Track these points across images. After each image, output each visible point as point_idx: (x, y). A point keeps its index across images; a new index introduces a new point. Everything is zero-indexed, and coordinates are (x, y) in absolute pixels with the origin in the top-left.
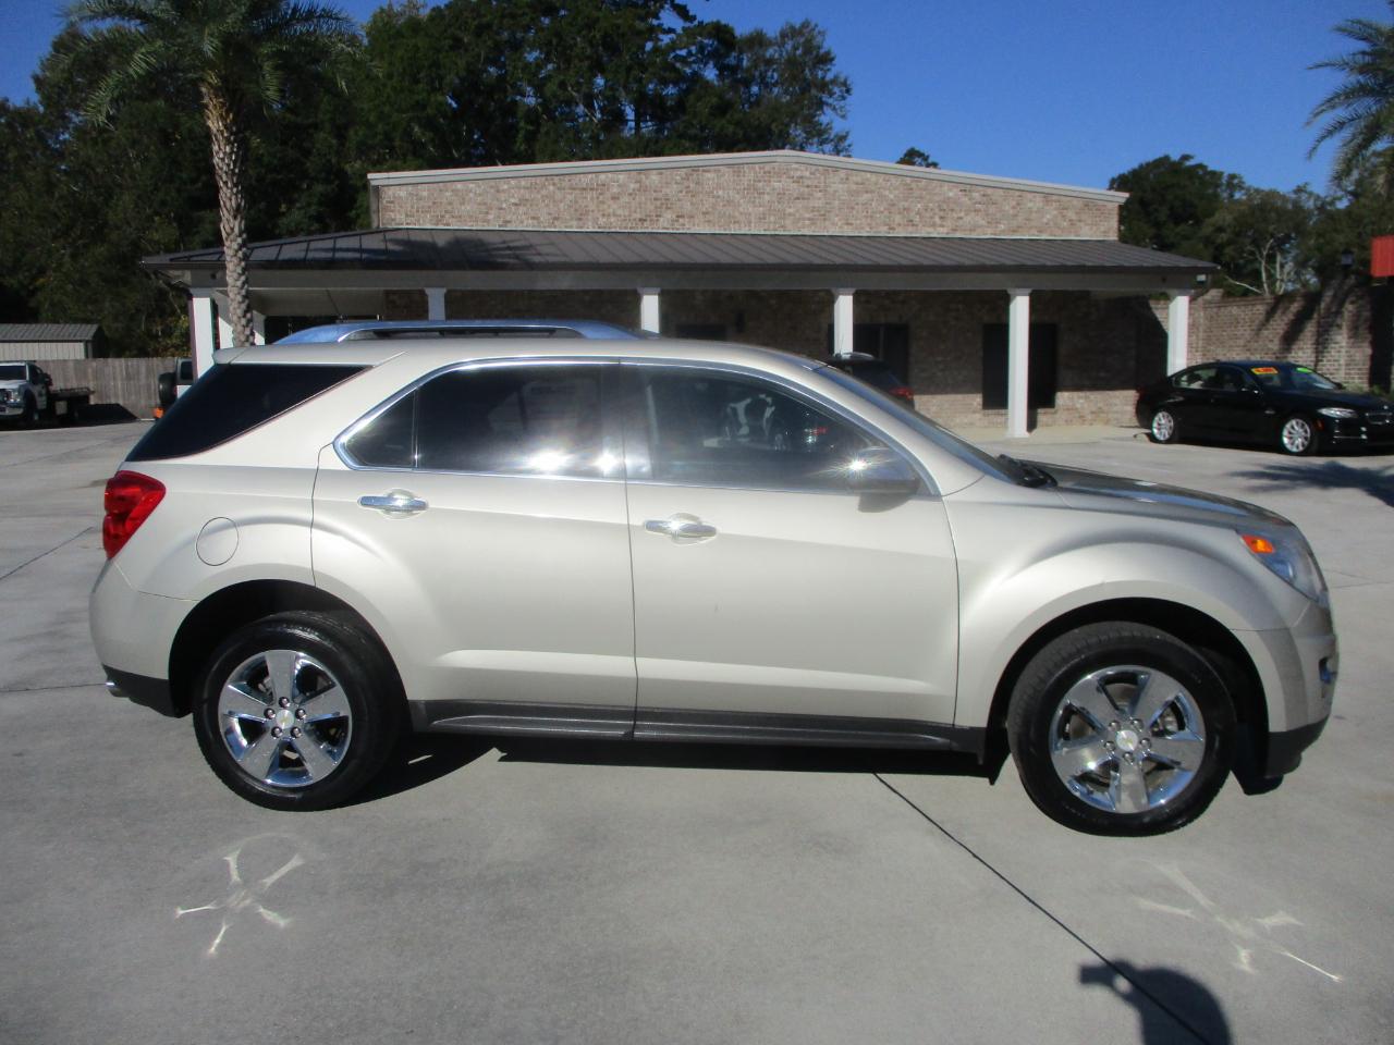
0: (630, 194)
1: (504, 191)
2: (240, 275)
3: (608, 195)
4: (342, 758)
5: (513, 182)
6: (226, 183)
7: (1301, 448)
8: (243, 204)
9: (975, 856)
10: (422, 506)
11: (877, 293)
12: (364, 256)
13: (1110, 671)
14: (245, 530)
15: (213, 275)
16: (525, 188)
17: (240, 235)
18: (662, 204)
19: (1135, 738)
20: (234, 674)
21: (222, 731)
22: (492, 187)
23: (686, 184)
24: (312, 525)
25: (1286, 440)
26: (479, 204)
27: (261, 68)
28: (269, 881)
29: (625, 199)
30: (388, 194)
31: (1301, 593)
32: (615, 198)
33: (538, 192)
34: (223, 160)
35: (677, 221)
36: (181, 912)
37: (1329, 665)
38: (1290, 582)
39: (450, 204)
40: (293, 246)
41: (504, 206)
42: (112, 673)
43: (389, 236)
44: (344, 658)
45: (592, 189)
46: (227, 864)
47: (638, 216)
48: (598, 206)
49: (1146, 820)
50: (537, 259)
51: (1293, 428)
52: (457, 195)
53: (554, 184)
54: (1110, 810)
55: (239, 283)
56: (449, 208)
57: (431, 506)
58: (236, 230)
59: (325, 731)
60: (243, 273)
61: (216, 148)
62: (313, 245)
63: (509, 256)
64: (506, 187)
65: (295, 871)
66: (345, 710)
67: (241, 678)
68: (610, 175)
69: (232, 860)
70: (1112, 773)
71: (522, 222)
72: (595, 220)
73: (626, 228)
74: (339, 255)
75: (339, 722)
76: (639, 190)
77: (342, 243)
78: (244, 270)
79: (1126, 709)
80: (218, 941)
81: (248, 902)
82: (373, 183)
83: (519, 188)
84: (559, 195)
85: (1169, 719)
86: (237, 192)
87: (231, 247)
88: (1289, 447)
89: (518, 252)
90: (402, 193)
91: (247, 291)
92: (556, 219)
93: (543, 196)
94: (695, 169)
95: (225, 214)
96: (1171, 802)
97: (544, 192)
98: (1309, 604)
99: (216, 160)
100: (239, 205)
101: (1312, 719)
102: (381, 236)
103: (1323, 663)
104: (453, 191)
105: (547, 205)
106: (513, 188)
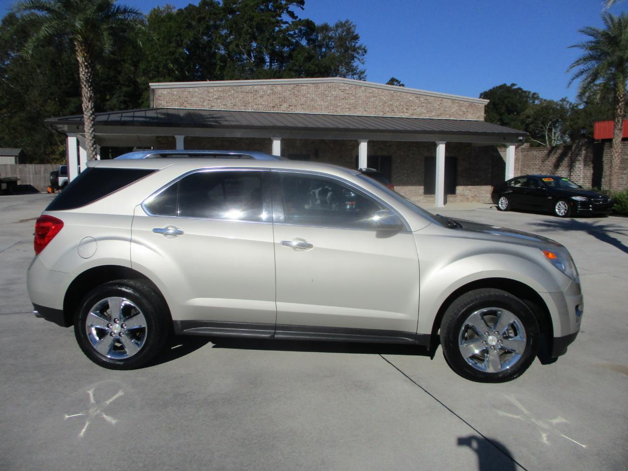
0: (268, 95)
1: (211, 92)
2: (91, 127)
3: (258, 95)
4: (142, 347)
5: (215, 89)
6: (85, 86)
7: (564, 214)
8: (93, 95)
9: (426, 391)
10: (181, 233)
11: (378, 142)
12: (147, 120)
13: (485, 310)
14: (100, 243)
15: (78, 128)
16: (221, 91)
17: (91, 110)
18: (282, 100)
19: (496, 339)
20: (93, 308)
21: (87, 333)
22: (206, 91)
23: (293, 91)
24: (131, 241)
25: (557, 210)
26: (200, 98)
27: (102, 34)
28: (108, 402)
29: (266, 97)
30: (158, 92)
31: (568, 276)
32: (261, 97)
33: (227, 94)
34: (84, 75)
35: (289, 108)
36: (67, 417)
37: (579, 308)
38: (563, 272)
39: (187, 98)
40: (115, 115)
41: (211, 99)
42: (37, 307)
43: (158, 111)
44: (144, 301)
45: (251, 93)
46: (88, 395)
47: (271, 105)
48: (253, 100)
49: (500, 376)
50: (226, 123)
51: (560, 205)
52: (190, 94)
53: (234, 90)
54: (484, 371)
55: (90, 131)
56: (186, 99)
57: (185, 233)
58: (90, 107)
59: (134, 334)
60: (92, 127)
61: (81, 70)
62: (124, 115)
63: (213, 121)
64: (212, 90)
65: (121, 397)
66: (144, 325)
67: (96, 309)
68: (259, 87)
69: (91, 393)
70: (486, 354)
71: (219, 106)
72: (252, 107)
73: (266, 110)
74: (135, 119)
75: (141, 330)
76: (272, 94)
77: (137, 114)
78: (93, 125)
79: (492, 327)
80: (84, 430)
81: (98, 412)
82: (152, 87)
83: (218, 91)
84: (236, 95)
85: (511, 331)
86: (91, 90)
87: (87, 115)
88: (558, 213)
89: (217, 119)
90: (165, 92)
91: (94, 135)
92: (235, 105)
93: (229, 95)
94: (297, 85)
95: (84, 100)
96: (511, 368)
97: (229, 93)
98: (571, 281)
99: (81, 75)
100: (91, 96)
101: (572, 332)
102: (155, 111)
103: (577, 307)
104: (188, 92)
105: (230, 99)
106: (215, 91)
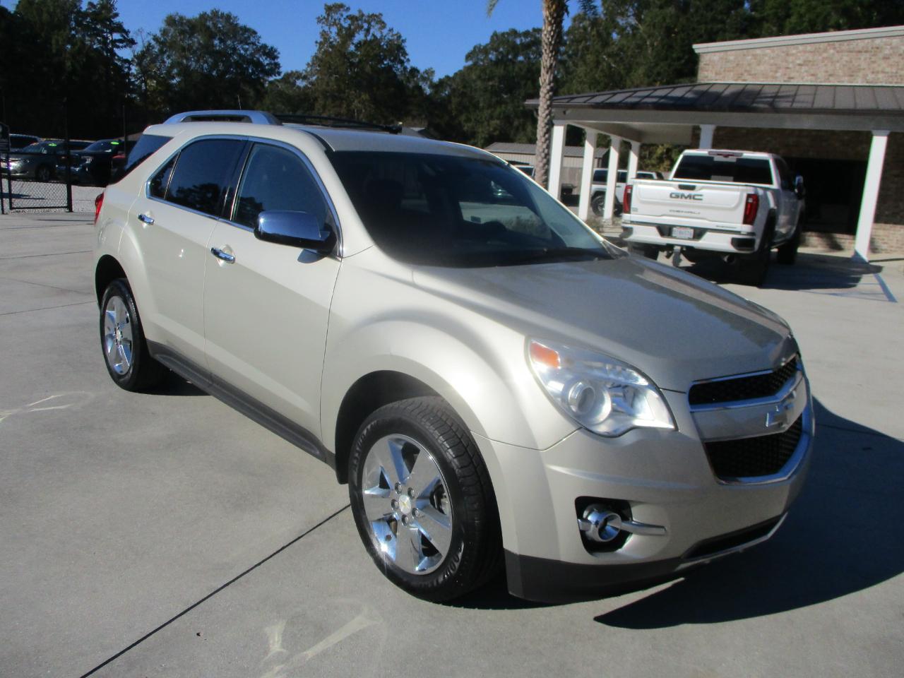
1: (793, 55)
3: (881, 55)
5: (801, 48)
8: (554, 64)
15: (565, 112)
16: (809, 52)
17: (549, 84)
22: (783, 52)
26: (771, 65)
29: (895, 59)
30: (705, 59)
32: (886, 58)
33: (820, 55)
39: (749, 65)
41: (791, 66)
45: (866, 52)
48: (869, 65)
52: (755, 59)
53: (834, 48)
56: (748, 68)
58: (547, 81)
62: (635, 94)
64: (794, 51)
68: (884, 40)
71: (803, 78)
72: (865, 76)
73: (891, 83)
74: (646, 100)
77: (656, 93)
82: (697, 51)
83: (805, 52)
84: (837, 57)
86: (552, 56)
87: (544, 92)
90: (716, 57)
92: (831, 75)
95: (542, 70)
97: (825, 55)
100: (551, 65)
104: (753, 55)
105: (826, 65)
106: (800, 52)
